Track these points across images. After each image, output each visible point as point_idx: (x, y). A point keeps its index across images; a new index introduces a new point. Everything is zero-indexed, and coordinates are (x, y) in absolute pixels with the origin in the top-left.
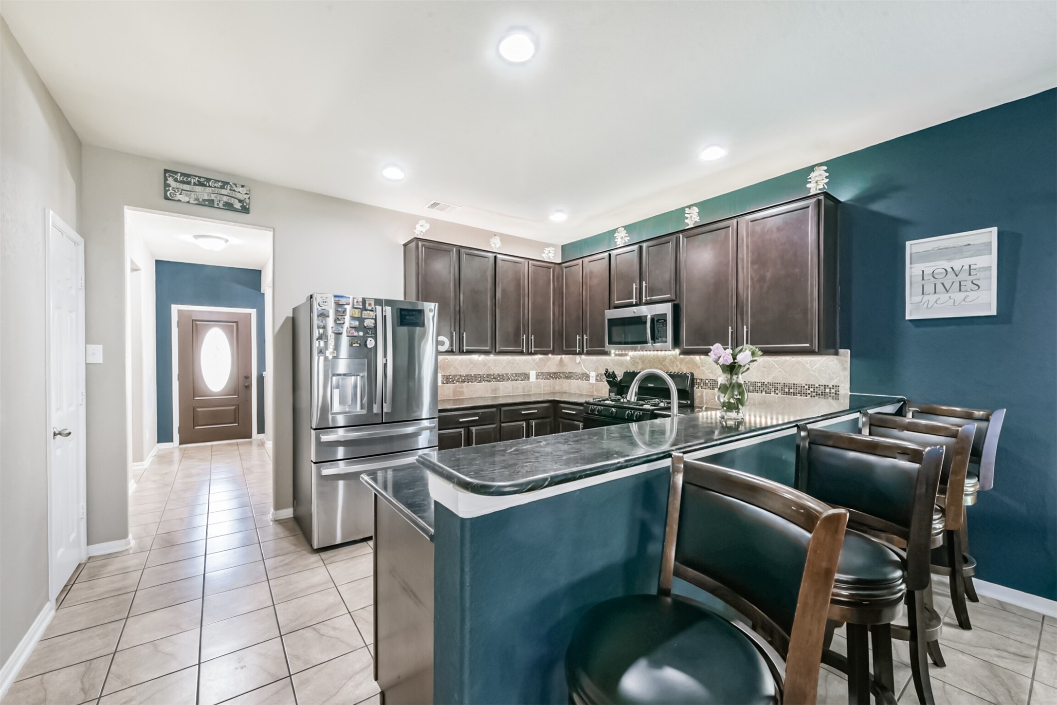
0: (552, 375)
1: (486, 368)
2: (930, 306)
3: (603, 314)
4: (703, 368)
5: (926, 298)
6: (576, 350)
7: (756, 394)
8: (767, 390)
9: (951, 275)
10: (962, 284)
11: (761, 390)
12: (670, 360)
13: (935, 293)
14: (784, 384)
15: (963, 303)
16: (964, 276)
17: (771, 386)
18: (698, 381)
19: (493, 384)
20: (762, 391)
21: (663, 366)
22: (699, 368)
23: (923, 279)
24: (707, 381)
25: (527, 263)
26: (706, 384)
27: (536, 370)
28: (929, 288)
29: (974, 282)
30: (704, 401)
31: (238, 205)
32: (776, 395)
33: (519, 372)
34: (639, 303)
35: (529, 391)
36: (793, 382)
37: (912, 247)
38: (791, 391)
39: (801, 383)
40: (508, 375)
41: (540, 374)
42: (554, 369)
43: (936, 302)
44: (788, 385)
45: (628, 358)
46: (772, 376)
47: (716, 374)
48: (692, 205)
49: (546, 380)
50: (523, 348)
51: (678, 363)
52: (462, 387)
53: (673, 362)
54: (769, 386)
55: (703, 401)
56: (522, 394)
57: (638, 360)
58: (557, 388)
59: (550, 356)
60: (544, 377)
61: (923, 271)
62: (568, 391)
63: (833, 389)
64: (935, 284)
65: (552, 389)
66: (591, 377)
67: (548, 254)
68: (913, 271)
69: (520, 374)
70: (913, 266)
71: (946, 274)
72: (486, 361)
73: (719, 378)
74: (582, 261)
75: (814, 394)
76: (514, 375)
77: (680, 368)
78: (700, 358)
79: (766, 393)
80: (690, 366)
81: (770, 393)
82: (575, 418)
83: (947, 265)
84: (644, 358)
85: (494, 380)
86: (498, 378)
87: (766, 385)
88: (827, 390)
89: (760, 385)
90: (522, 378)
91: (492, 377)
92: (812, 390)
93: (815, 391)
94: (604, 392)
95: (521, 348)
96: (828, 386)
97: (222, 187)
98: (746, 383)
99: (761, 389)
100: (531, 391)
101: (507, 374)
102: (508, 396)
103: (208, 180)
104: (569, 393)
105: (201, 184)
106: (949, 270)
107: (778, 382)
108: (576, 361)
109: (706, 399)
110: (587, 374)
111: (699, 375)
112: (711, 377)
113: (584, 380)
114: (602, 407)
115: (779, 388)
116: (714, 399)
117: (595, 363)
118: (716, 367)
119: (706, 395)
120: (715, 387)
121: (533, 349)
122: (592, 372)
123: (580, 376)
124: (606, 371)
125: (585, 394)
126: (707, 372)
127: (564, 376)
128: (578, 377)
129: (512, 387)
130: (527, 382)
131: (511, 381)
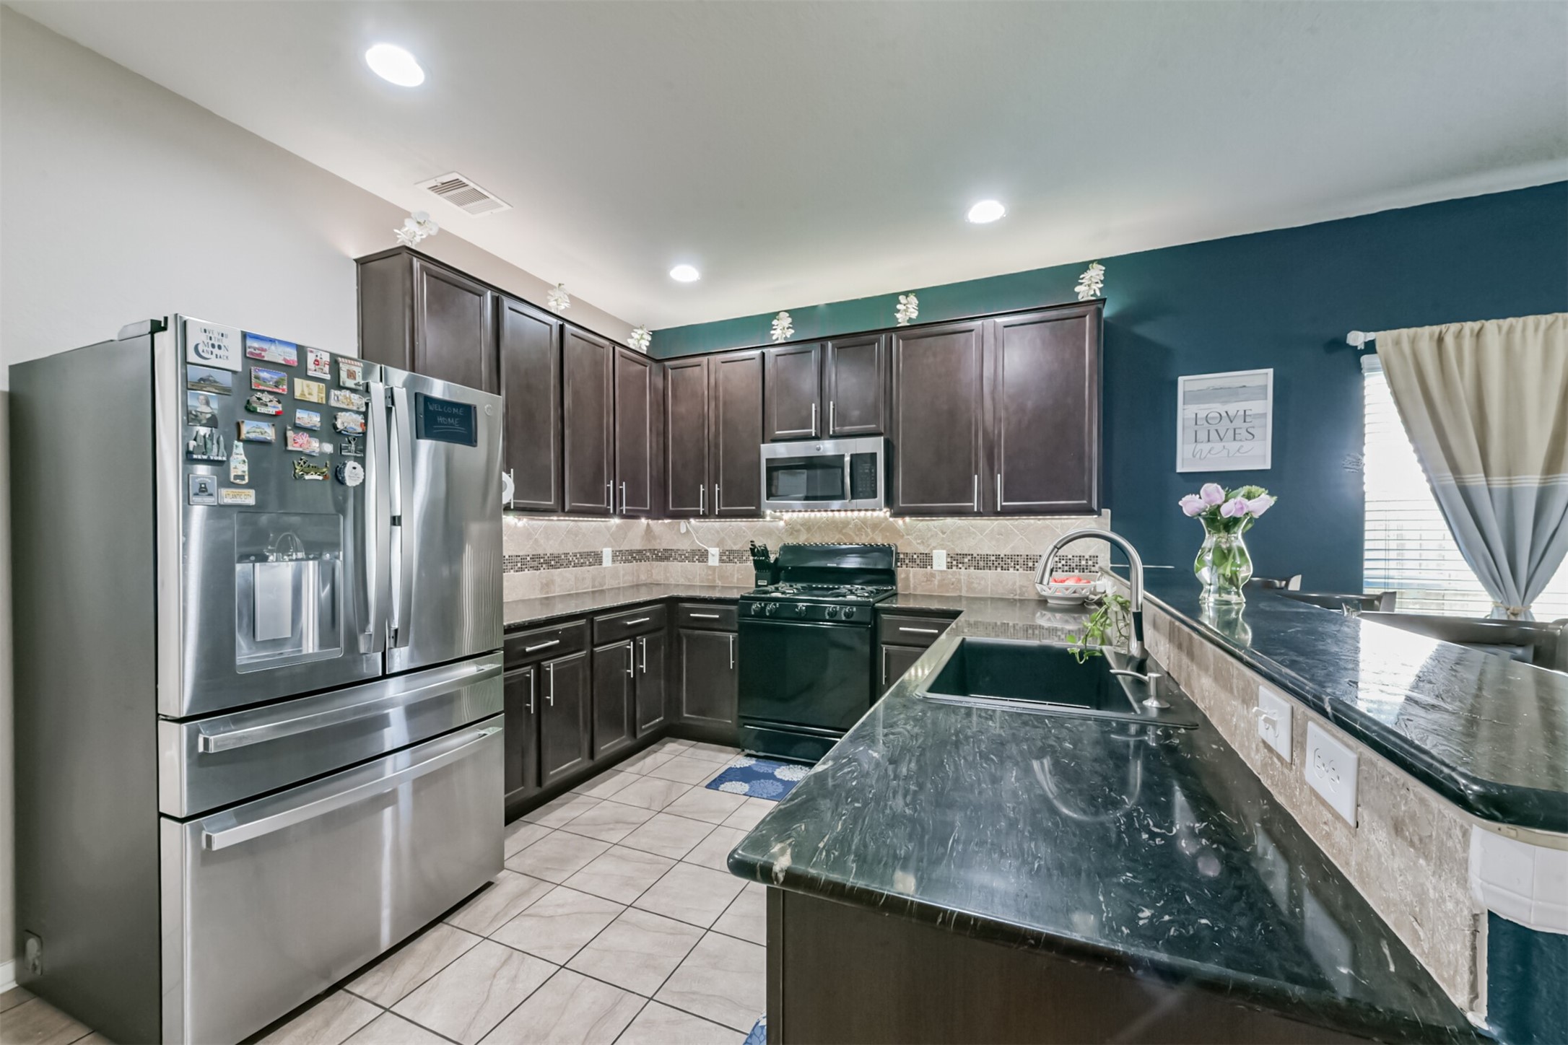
0: (634, 555)
1: (531, 542)
2: (1203, 456)
3: (758, 450)
4: (908, 537)
5: (1199, 446)
6: (699, 511)
7: (989, 571)
8: (1004, 566)
9: (1226, 420)
10: (1237, 431)
11: (995, 565)
12: (856, 525)
13: (1209, 441)
14: (1027, 556)
15: (1238, 454)
16: (1238, 423)
17: (1010, 560)
18: (901, 556)
19: (543, 572)
20: (996, 567)
21: (843, 534)
22: (903, 536)
23: (1196, 424)
24: (915, 556)
25: (611, 349)
26: (913, 560)
27: (612, 547)
28: (1202, 435)
29: (1249, 430)
30: (912, 586)
32: (1016, 572)
33: (586, 550)
34: (819, 435)
35: (601, 585)
37: (1185, 384)
40: (569, 556)
41: (618, 554)
42: (638, 545)
43: (1209, 452)
44: (1032, 557)
45: (782, 524)
46: (1011, 546)
47: (929, 545)
48: (911, 292)
49: (627, 564)
50: (609, 504)
51: (869, 530)
53: (859, 530)
54: (1007, 560)
55: (909, 585)
56: (591, 590)
57: (799, 527)
58: (643, 578)
60: (624, 558)
61: (1196, 414)
62: (662, 582)
63: (1090, 560)
64: (1209, 431)
65: (635, 580)
66: (710, 556)
67: (639, 341)
68: (1185, 412)
69: (588, 554)
70: (1186, 407)
71: (1221, 419)
72: (531, 530)
73: (934, 551)
74: (708, 359)
75: (1066, 568)
76: (578, 556)
77: (872, 538)
78: (904, 521)
79: (1002, 570)
80: (888, 534)
81: (1008, 570)
82: (716, 626)
83: (1221, 408)
84: (811, 523)
85: (544, 566)
86: (553, 563)
87: (1002, 558)
88: (1083, 563)
89: (993, 558)
90: (591, 560)
91: (542, 561)
92: (1063, 562)
93: (1068, 564)
94: (735, 580)
95: (605, 505)
96: (1084, 557)
98: (974, 556)
100: (605, 584)
101: (566, 554)
102: (569, 595)
104: (664, 584)
106: (1224, 414)
107: (1018, 554)
108: (679, 530)
109: (915, 582)
110: (703, 551)
111: (903, 547)
112: (922, 549)
113: (697, 562)
114: (778, 604)
115: (1021, 561)
116: (927, 581)
117: (718, 532)
118: (929, 535)
119: (914, 576)
120: (928, 564)
121: (624, 508)
122: (715, 547)
123: (687, 555)
124: (752, 545)
125: (698, 584)
126: (915, 542)
127: (654, 556)
128: (683, 557)
129: (576, 578)
130: (598, 568)
131: (573, 567)
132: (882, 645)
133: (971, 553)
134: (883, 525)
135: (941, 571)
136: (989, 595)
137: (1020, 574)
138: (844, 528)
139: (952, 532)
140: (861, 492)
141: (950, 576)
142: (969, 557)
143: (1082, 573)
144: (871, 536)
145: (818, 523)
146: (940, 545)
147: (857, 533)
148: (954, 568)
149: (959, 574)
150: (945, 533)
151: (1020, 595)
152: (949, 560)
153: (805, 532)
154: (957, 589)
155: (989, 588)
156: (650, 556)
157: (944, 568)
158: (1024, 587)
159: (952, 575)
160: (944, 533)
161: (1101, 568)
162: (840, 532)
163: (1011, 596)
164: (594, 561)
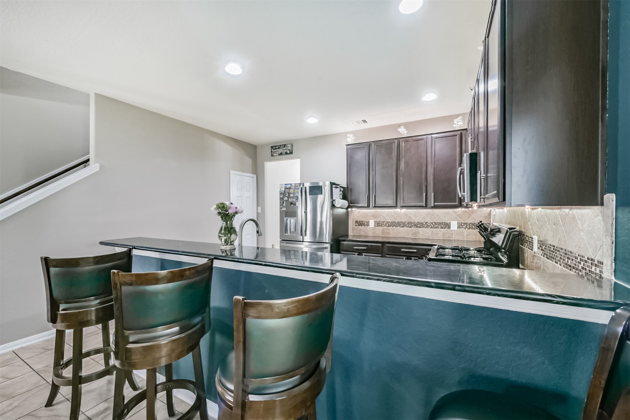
1: (407, 217)
19: (414, 229)
27: (457, 221)
31: (288, 152)
33: (439, 222)
40: (428, 224)
52: (389, 230)
60: (468, 227)
67: (457, 123)
69: (440, 223)
72: (408, 213)
76: (434, 224)
85: (414, 226)
86: (418, 226)
90: (442, 226)
91: (413, 224)
97: (284, 147)
100: (452, 237)
101: (426, 223)
102: (428, 239)
103: (281, 146)
105: (279, 148)
109: (530, 262)
112: (532, 234)
119: (529, 256)
126: (530, 228)
129: (432, 233)
130: (447, 230)
131: (430, 228)
152: (539, 246)
164: (444, 227)
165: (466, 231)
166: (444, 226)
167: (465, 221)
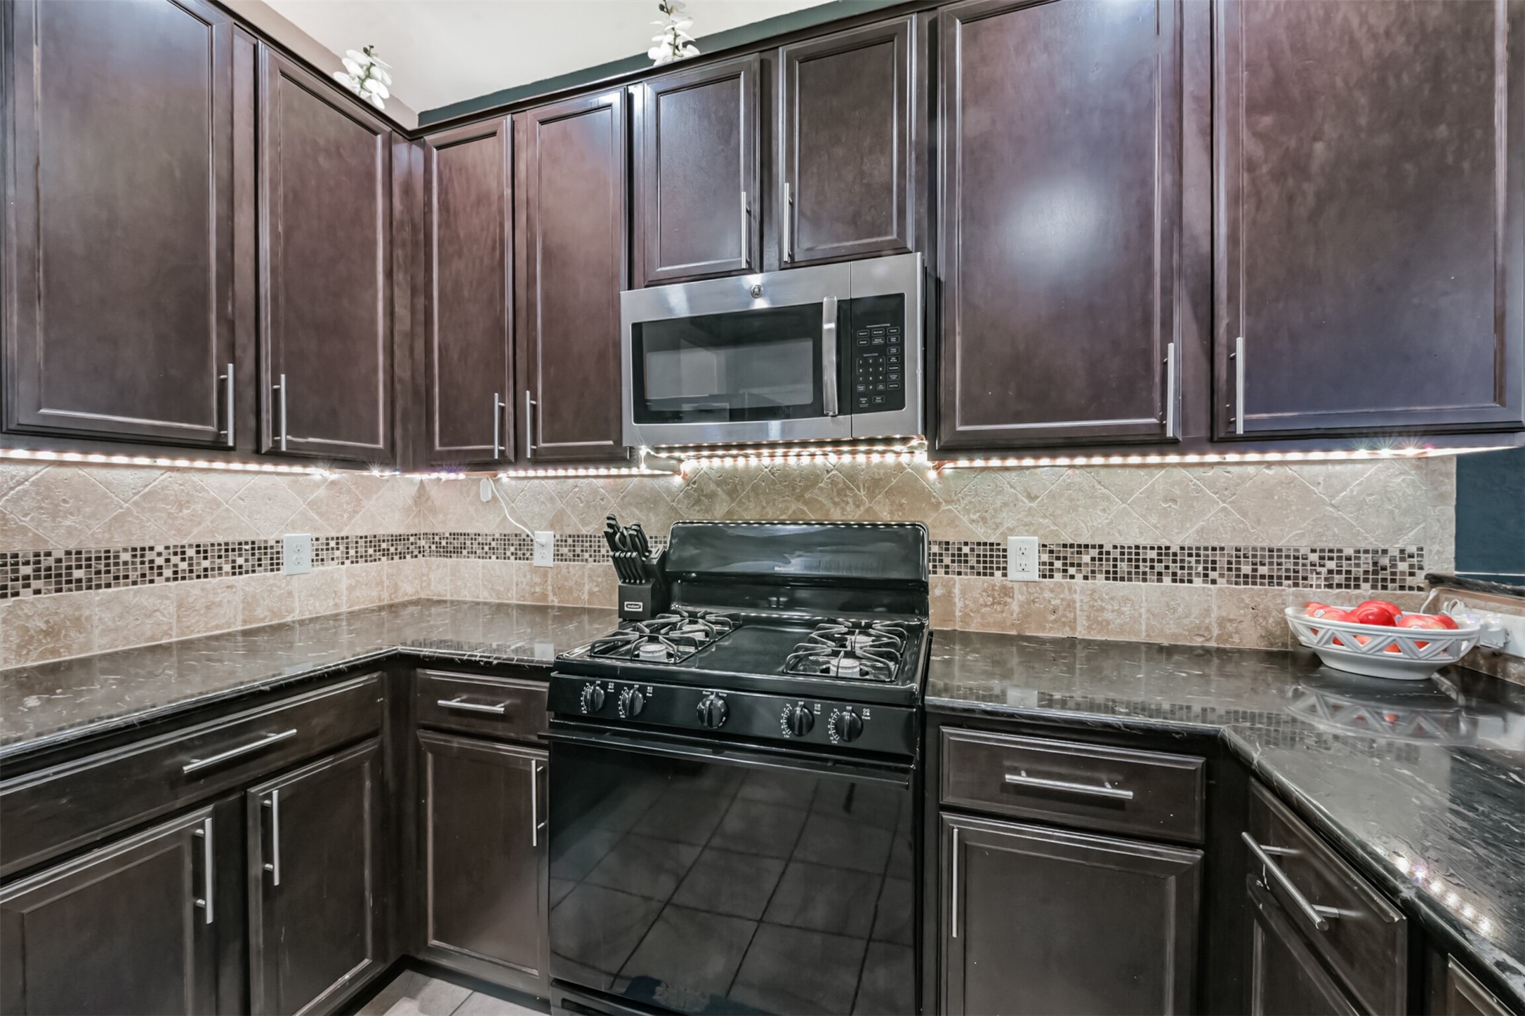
0: (384, 545)
3: (615, 304)
4: (950, 507)
6: (492, 451)
7: (1141, 582)
8: (1179, 572)
11: (1157, 570)
12: (833, 482)
14: (1238, 550)
17: (1193, 559)
18: (935, 549)
19: (34, 603)
20: (1160, 574)
21: (806, 503)
22: (939, 504)
24: (966, 550)
26: (960, 558)
27: (314, 530)
30: (958, 614)
32: (1209, 586)
33: (221, 539)
36: (1266, 544)
38: (1263, 570)
39: (1295, 544)
40: (149, 556)
41: (333, 544)
42: (392, 525)
44: (1250, 553)
45: (678, 480)
46: (1196, 526)
47: (998, 525)
49: (358, 565)
50: (222, 424)
51: (863, 493)
54: (1187, 559)
55: (954, 612)
56: (240, 628)
57: (713, 486)
58: (408, 590)
59: (375, 472)
60: (352, 552)
62: (448, 598)
63: (1404, 559)
65: (385, 595)
66: (536, 547)
67: (362, 81)
69: (228, 548)
73: (1010, 538)
74: (513, 122)
75: (1337, 579)
76: (191, 552)
79: (1174, 581)
81: (1190, 581)
82: (500, 729)
84: (737, 479)
85: (35, 584)
86: (76, 573)
87: (1175, 554)
88: (1386, 566)
89: (1153, 554)
90: (240, 561)
91: (26, 570)
92: (1331, 565)
93: (1344, 568)
94: (586, 596)
95: (212, 428)
96: (1385, 551)
98: (1106, 549)
99: (1159, 567)
100: (290, 611)
101: (139, 552)
104: (452, 602)
107: (1216, 544)
108: (478, 495)
109: (966, 606)
110: (524, 536)
111: (938, 530)
112: (982, 533)
113: (513, 558)
114: (650, 689)
115: (1222, 562)
116: (993, 604)
117: (552, 499)
118: (999, 503)
119: (963, 593)
120: (995, 565)
121: (284, 437)
122: (545, 529)
123: (494, 544)
124: (610, 526)
125: (514, 602)
126: (965, 519)
127: (433, 547)
128: (486, 548)
129: (180, 606)
130: (266, 578)
131: (168, 580)
132: (946, 816)
133: (1097, 543)
134: (894, 481)
135: (1027, 583)
136: (1142, 638)
137: (1221, 590)
138: (806, 488)
139: (1052, 496)
140: (863, 395)
141: (1047, 595)
142: (1094, 553)
143: (1380, 591)
144: (867, 505)
145: (751, 479)
146: (1026, 525)
147: (837, 500)
148: (1058, 576)
149: (1070, 589)
150: (1036, 497)
151: (1219, 638)
152: (1045, 557)
153: (725, 497)
154: (1064, 624)
155: (1143, 622)
156: (427, 547)
157: (1035, 576)
158: (1231, 621)
159: (1052, 591)
160: (1032, 498)
161: (1435, 580)
162: (799, 498)
163: (1198, 642)
164: (250, 563)
165: (347, 570)
166: (247, 560)
167: (341, 530)
